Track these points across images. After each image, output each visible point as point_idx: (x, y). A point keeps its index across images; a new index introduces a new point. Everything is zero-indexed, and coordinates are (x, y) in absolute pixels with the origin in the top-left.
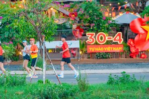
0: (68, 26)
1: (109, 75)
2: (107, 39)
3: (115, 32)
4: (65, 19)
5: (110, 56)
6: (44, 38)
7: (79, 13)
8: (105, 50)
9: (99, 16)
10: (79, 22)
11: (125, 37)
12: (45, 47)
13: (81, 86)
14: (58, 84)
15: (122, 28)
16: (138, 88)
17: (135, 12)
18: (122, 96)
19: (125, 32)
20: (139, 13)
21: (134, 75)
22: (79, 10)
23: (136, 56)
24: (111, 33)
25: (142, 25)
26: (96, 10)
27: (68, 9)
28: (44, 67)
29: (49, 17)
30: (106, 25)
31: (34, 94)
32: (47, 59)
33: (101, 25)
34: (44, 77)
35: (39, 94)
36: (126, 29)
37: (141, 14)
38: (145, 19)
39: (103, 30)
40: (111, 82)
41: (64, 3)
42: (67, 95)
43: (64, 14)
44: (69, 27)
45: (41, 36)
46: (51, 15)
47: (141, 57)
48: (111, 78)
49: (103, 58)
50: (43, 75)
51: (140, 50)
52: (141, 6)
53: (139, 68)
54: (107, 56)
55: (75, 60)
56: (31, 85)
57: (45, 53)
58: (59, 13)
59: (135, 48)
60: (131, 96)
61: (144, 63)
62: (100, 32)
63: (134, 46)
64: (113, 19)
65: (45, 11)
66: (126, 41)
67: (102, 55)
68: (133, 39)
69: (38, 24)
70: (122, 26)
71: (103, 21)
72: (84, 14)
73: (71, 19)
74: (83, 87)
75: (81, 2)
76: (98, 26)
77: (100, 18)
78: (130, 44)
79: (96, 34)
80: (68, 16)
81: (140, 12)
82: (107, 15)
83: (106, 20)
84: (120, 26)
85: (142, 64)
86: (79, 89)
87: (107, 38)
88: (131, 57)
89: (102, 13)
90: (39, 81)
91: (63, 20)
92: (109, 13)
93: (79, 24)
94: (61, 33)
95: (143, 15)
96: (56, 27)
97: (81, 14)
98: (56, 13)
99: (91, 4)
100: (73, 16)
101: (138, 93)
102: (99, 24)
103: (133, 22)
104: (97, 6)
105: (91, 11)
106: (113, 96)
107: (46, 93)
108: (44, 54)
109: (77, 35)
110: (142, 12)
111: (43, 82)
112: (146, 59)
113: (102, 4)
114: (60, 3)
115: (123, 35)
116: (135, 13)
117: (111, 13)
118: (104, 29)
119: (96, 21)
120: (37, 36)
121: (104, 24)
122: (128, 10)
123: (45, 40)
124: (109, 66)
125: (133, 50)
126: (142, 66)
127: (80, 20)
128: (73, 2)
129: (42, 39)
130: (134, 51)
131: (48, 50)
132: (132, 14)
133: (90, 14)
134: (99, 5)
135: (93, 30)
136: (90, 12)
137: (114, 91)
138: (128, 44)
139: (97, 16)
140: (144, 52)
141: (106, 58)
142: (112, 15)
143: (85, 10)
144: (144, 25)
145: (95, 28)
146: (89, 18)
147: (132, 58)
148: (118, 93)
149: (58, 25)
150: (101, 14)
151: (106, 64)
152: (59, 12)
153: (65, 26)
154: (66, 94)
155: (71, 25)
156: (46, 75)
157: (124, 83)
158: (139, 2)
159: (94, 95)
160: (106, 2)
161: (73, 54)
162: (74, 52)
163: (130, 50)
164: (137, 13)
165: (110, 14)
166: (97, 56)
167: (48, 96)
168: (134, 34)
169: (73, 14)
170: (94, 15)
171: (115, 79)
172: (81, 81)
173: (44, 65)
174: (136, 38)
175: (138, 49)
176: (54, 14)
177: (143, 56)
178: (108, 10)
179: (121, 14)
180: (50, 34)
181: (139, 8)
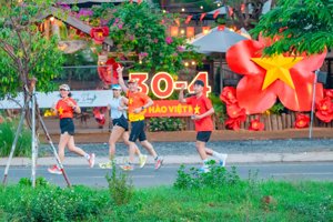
0: (88, 57)
1: (178, 168)
2: (174, 87)
3: (194, 71)
4: (81, 41)
5: (181, 126)
6: (33, 85)
7: (112, 28)
8: (171, 111)
9: (156, 35)
10: (112, 49)
11: (215, 83)
12: (37, 106)
13: (117, 193)
14: (64, 187)
15: (209, 62)
16: (244, 197)
17: (238, 26)
18: (207, 216)
19: (215, 73)
20: (247, 29)
21: (234, 168)
22: (112, 22)
23: (239, 126)
24: (184, 74)
25: (253, 56)
26: (150, 21)
27: (87, 20)
28: (33, 149)
29: (46, 37)
30: (173, 55)
31: (12, 211)
32: (41, 131)
33: (161, 54)
34: (34, 173)
35: (23, 210)
36: (217, 64)
37: (252, 31)
38: (261, 43)
39: (166, 67)
40: (182, 184)
41: (79, 5)
42: (85, 211)
43: (79, 32)
44: (91, 60)
45: (28, 80)
46: (51, 32)
47: (250, 128)
48: (183, 176)
49: (166, 129)
50: (30, 167)
51: (248, 113)
52: (250, 12)
53: (245, 151)
54: (176, 124)
55: (102, 134)
56: (4, 191)
57: (37, 117)
58: (68, 28)
59: (238, 107)
60: (227, 216)
61: (257, 142)
62: (159, 70)
63: (236, 103)
64: (188, 42)
65: (37, 24)
66: (216, 91)
67: (164, 124)
68: (233, 87)
69: (21, 54)
70: (208, 57)
71: (166, 46)
72: (125, 32)
73: (94, 42)
74: (121, 195)
75: (117, 4)
76: (156, 58)
77: (160, 40)
78: (226, 98)
79: (150, 77)
80: (88, 35)
81: (249, 27)
82: (174, 32)
83: (174, 43)
84: (204, 58)
85: (254, 143)
86: (111, 199)
87: (174, 84)
88: (228, 127)
89: (165, 28)
90: (22, 182)
91: (78, 43)
92: (180, 28)
93: (112, 54)
94: (73, 73)
95: (256, 35)
96: (62, 60)
97: (118, 30)
98: (61, 28)
99: (140, 7)
100: (100, 34)
101: (244, 209)
102: (158, 54)
103: (233, 49)
104: (153, 12)
105: (140, 24)
106: (186, 215)
107: (38, 208)
108: (34, 120)
109: (108, 78)
110: (253, 26)
111: (30, 184)
112: (261, 132)
113: (165, 8)
114: (71, 6)
115: (211, 77)
116: (238, 28)
117: (185, 28)
118: (169, 64)
119: (151, 46)
120: (18, 79)
121: (169, 52)
122: (223, 21)
123: (37, 90)
124: (180, 147)
125: (233, 112)
126: (253, 148)
127: (116, 43)
128: (99, 4)
129: (29, 85)
130: (235, 113)
131: (42, 112)
132: (231, 30)
133: (136, 30)
134: (157, 10)
135: (143, 67)
136: (137, 27)
137: (190, 204)
138: (222, 98)
139: (153, 35)
140: (257, 117)
141: (173, 130)
142: (185, 34)
143: (127, 20)
144: (258, 56)
145: (148, 62)
146: (135, 41)
147: (232, 129)
148: (198, 207)
149: (65, 55)
150: (161, 31)
151: (173, 143)
152: (68, 26)
153: (80, 57)
154: (83, 211)
155: (95, 55)
156: (38, 166)
157: (213, 187)
158: (247, 5)
159: (144, 212)
160: (172, 5)
161: (98, 120)
162: (101, 116)
163: (225, 112)
164: (243, 29)
165: (183, 32)
166: (152, 124)
167: (43, 215)
168: (235, 76)
169: (100, 30)
170: (146, 33)
171: (192, 177)
172: (115, 181)
173: (34, 145)
174: (241, 86)
175: (243, 110)
176: (57, 32)
177: (255, 125)
178: (178, 22)
179: (206, 32)
180: (48, 75)
181: (248, 18)
